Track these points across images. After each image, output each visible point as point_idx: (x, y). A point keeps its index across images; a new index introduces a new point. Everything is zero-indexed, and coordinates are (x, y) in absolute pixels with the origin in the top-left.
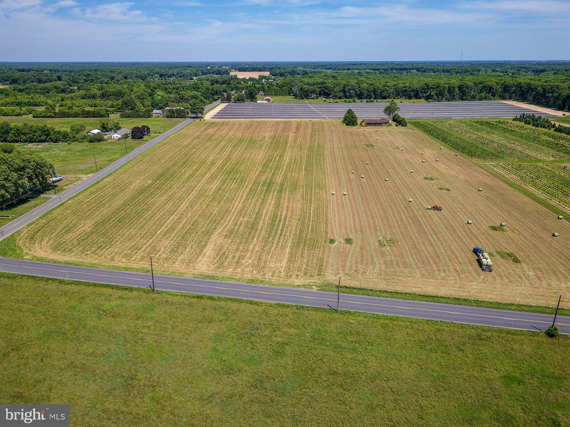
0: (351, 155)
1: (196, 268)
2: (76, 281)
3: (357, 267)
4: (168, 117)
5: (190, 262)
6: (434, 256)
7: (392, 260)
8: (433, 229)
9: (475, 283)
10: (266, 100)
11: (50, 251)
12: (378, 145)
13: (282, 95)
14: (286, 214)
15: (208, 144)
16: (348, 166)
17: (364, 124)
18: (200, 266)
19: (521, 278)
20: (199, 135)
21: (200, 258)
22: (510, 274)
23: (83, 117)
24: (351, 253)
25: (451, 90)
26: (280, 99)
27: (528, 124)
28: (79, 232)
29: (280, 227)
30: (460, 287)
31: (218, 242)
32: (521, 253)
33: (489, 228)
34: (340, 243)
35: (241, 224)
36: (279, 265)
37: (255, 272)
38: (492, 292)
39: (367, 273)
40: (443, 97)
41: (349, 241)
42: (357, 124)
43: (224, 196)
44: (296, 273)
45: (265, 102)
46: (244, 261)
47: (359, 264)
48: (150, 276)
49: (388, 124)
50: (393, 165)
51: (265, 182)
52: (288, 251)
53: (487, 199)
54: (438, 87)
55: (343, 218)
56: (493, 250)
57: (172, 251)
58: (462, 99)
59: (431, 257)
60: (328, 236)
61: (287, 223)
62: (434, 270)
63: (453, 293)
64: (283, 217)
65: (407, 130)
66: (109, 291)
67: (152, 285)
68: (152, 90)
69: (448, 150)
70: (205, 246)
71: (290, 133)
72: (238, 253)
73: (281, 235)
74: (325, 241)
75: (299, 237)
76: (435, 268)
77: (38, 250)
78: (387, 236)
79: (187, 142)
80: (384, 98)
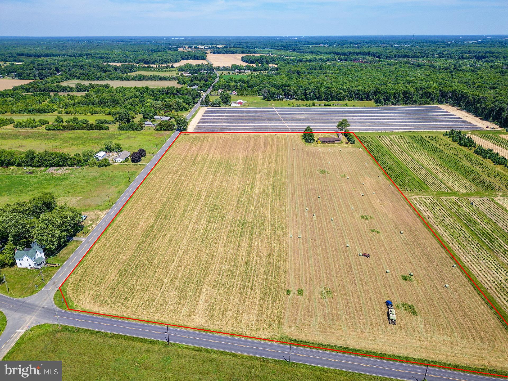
0: (307, 185)
1: (194, 320)
2: (116, 334)
3: (305, 320)
4: (157, 130)
5: (190, 314)
6: (358, 308)
7: (329, 312)
8: (361, 279)
9: (382, 336)
10: (239, 103)
11: (92, 302)
12: (329, 172)
13: (252, 95)
14: (256, 261)
15: (194, 168)
16: (304, 200)
17: (319, 142)
18: (197, 318)
19: (414, 330)
20: (186, 156)
21: (196, 311)
22: (407, 327)
23: (87, 130)
24: (301, 305)
25: (396, 96)
26: (251, 100)
27: (455, 141)
28: (109, 282)
29: (252, 277)
30: (372, 340)
31: (208, 293)
32: (419, 305)
33: (401, 277)
34: (294, 294)
35: (223, 272)
36: (251, 317)
37: (235, 325)
38: (393, 345)
39: (311, 326)
40: (389, 101)
41: (300, 292)
42: (314, 141)
43: (210, 239)
44: (263, 325)
45: (238, 105)
46: (227, 313)
47: (306, 316)
48: (165, 329)
49: (340, 142)
50: (339, 200)
51: (240, 221)
52: (257, 303)
53: (405, 244)
54: (385, 93)
55: (297, 265)
56: (399, 303)
57: (177, 303)
58: (406, 104)
59: (356, 309)
60: (286, 286)
61: (257, 271)
62: (356, 323)
63: (366, 345)
64: (254, 264)
65: (354, 149)
66: (139, 344)
67: (167, 337)
68: (141, 93)
69: (385, 179)
70: (199, 296)
71: (259, 153)
72: (223, 305)
73: (252, 285)
74: (284, 292)
75: (265, 287)
76: (358, 321)
77: (84, 302)
78: (328, 287)
79: (177, 166)
80: (339, 100)
